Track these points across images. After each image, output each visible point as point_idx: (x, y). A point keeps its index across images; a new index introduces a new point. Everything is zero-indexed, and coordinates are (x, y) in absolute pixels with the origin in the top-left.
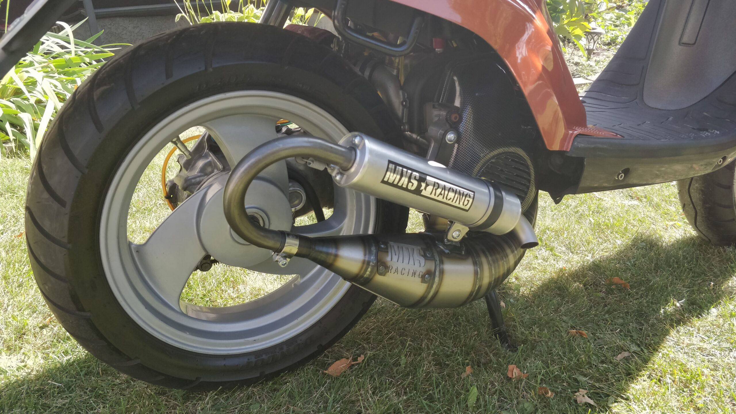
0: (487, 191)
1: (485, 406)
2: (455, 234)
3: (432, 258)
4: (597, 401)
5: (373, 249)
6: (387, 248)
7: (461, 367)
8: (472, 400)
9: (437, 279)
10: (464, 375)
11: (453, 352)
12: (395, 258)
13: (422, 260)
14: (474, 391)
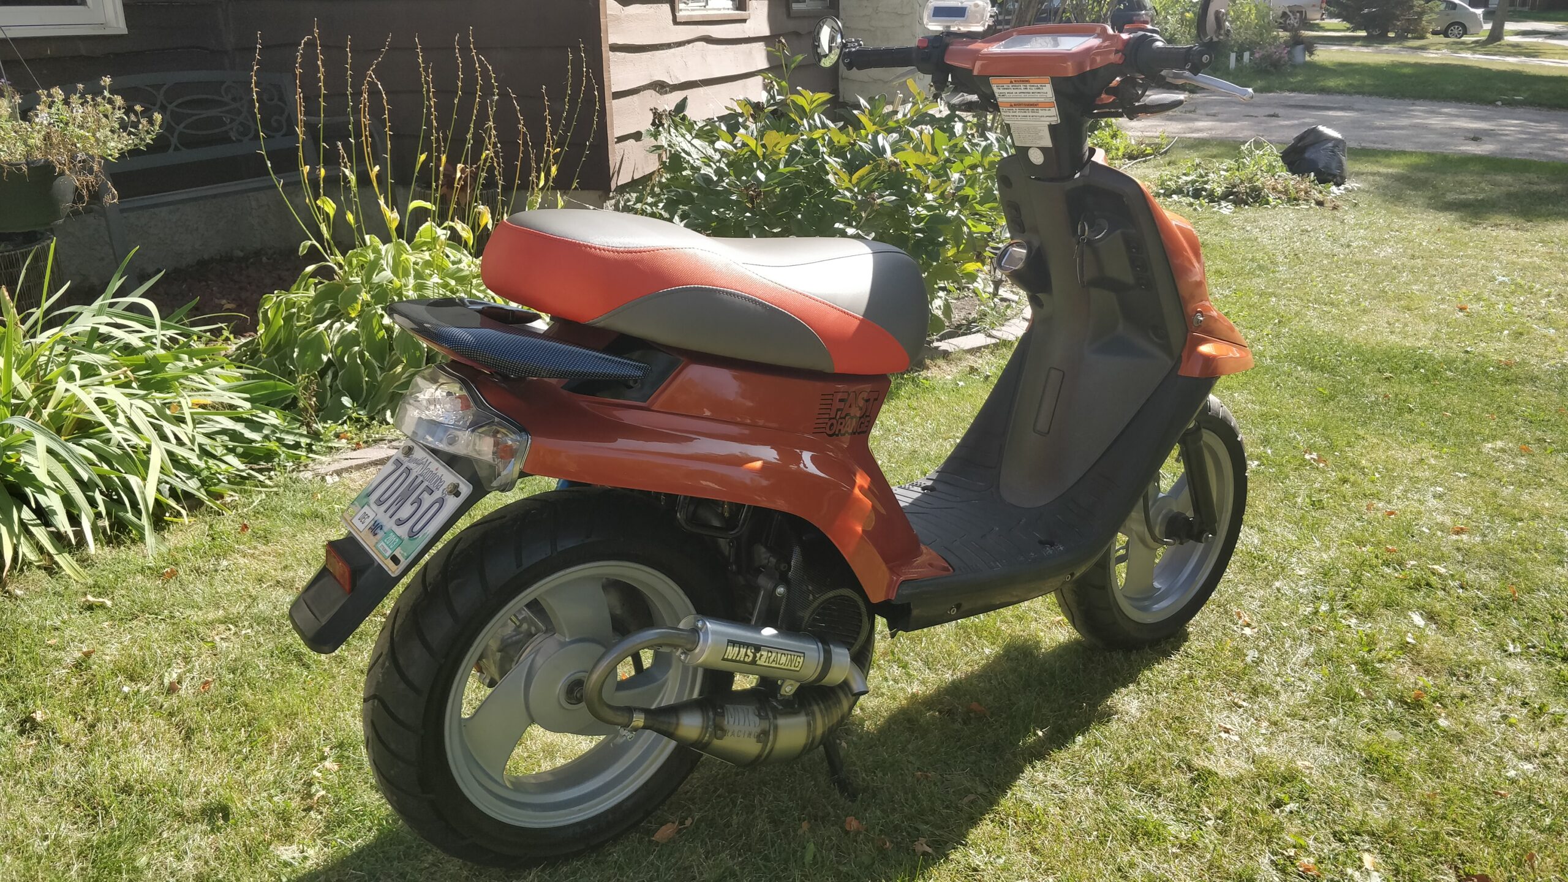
0: (815, 647)
1: (823, 862)
2: (787, 689)
3: (767, 717)
4: (936, 850)
5: (711, 714)
6: (723, 712)
7: (797, 822)
8: (809, 858)
9: (771, 737)
10: (800, 832)
11: (788, 807)
12: (731, 721)
13: (757, 719)
14: (811, 847)
